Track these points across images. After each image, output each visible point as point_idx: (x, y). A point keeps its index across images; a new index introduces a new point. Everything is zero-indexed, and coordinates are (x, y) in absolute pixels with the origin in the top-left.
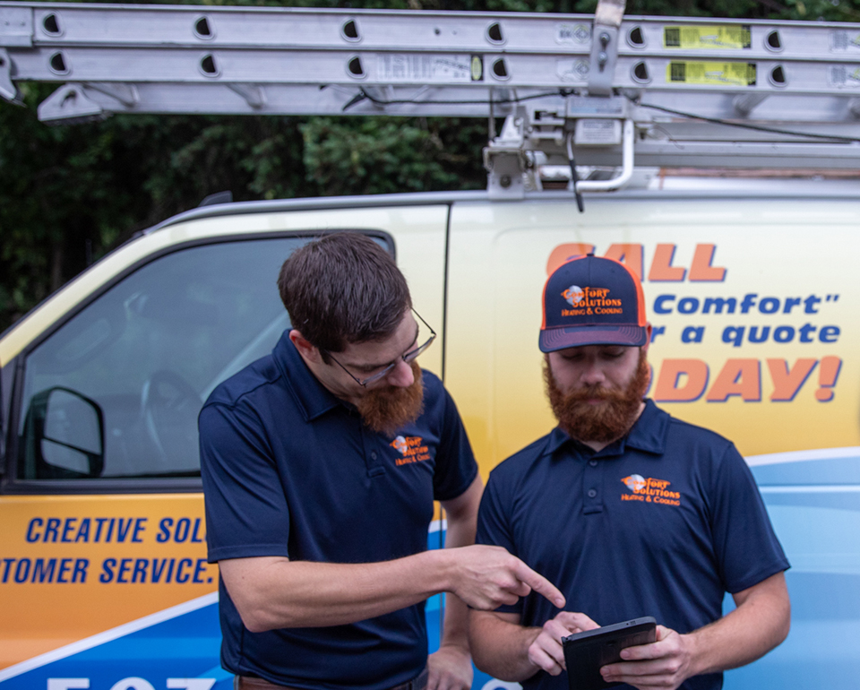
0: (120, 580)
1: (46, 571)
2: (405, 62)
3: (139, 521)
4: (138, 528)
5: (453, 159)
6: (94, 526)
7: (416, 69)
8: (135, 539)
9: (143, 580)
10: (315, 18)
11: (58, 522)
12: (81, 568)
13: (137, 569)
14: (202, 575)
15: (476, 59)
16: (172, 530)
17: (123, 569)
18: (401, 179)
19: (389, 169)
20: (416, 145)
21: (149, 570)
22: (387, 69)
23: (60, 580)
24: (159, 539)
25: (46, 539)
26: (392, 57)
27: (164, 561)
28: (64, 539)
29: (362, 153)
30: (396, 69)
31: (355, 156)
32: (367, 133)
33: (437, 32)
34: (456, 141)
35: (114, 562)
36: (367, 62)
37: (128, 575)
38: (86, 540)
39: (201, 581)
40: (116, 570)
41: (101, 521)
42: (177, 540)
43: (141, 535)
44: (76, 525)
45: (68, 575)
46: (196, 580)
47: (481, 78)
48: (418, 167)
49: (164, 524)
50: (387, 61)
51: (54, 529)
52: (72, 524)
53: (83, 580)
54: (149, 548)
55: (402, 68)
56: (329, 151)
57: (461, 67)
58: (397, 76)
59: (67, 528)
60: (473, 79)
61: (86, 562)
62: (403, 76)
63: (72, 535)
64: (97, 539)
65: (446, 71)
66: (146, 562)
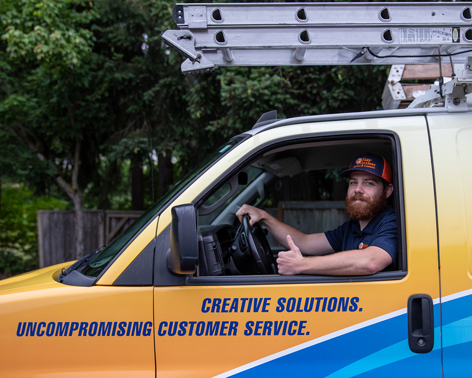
0: (256, 334)
1: (213, 329)
2: (415, 32)
3: (266, 299)
4: (265, 304)
5: (296, 92)
6: (240, 303)
7: (421, 36)
8: (264, 310)
9: (269, 334)
10: (365, 7)
11: (220, 300)
12: (234, 326)
13: (265, 327)
14: (303, 331)
15: (455, 30)
16: (285, 305)
17: (257, 327)
18: (271, 103)
19: (266, 98)
20: (278, 85)
21: (273, 328)
22: (405, 37)
23: (222, 334)
24: (278, 310)
25: (213, 311)
26: (408, 29)
27: (281, 322)
28: (223, 311)
29: (252, 90)
30: (410, 36)
31: (249, 91)
32: (253, 79)
33: (433, 14)
34: (297, 82)
35: (252, 323)
36: (394, 33)
37: (260, 331)
38: (236, 311)
39: (303, 334)
40: (253, 328)
41: (244, 300)
42: (288, 310)
43: (267, 308)
44: (230, 302)
45: (226, 331)
46: (300, 333)
47: (458, 41)
48: (279, 96)
49: (281, 301)
50: (405, 32)
51: (218, 305)
52: (228, 302)
53: (235, 334)
54: (272, 315)
55: (413, 36)
56: (235, 89)
57: (447, 34)
58: (411, 41)
59: (225, 304)
60: (453, 41)
61: (237, 324)
62: (414, 40)
63: (228, 308)
64: (242, 311)
65: (438, 37)
66: (271, 323)
